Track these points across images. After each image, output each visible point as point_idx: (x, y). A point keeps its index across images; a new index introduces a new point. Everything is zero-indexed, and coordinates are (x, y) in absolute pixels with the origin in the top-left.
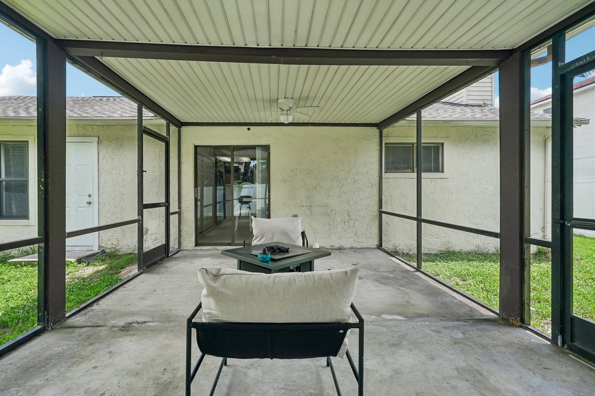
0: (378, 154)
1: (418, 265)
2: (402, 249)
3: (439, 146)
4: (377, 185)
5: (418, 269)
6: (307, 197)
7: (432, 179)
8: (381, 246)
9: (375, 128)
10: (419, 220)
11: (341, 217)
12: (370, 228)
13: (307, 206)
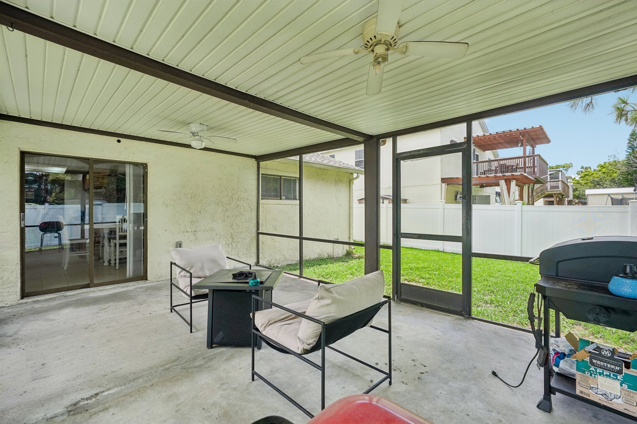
0: (256, 183)
1: (300, 273)
2: (273, 263)
3: (296, 180)
4: (256, 210)
5: (301, 276)
6: (192, 222)
7: (293, 206)
8: (259, 263)
9: (254, 160)
10: (301, 238)
11: (225, 240)
12: (249, 248)
13: (191, 231)
